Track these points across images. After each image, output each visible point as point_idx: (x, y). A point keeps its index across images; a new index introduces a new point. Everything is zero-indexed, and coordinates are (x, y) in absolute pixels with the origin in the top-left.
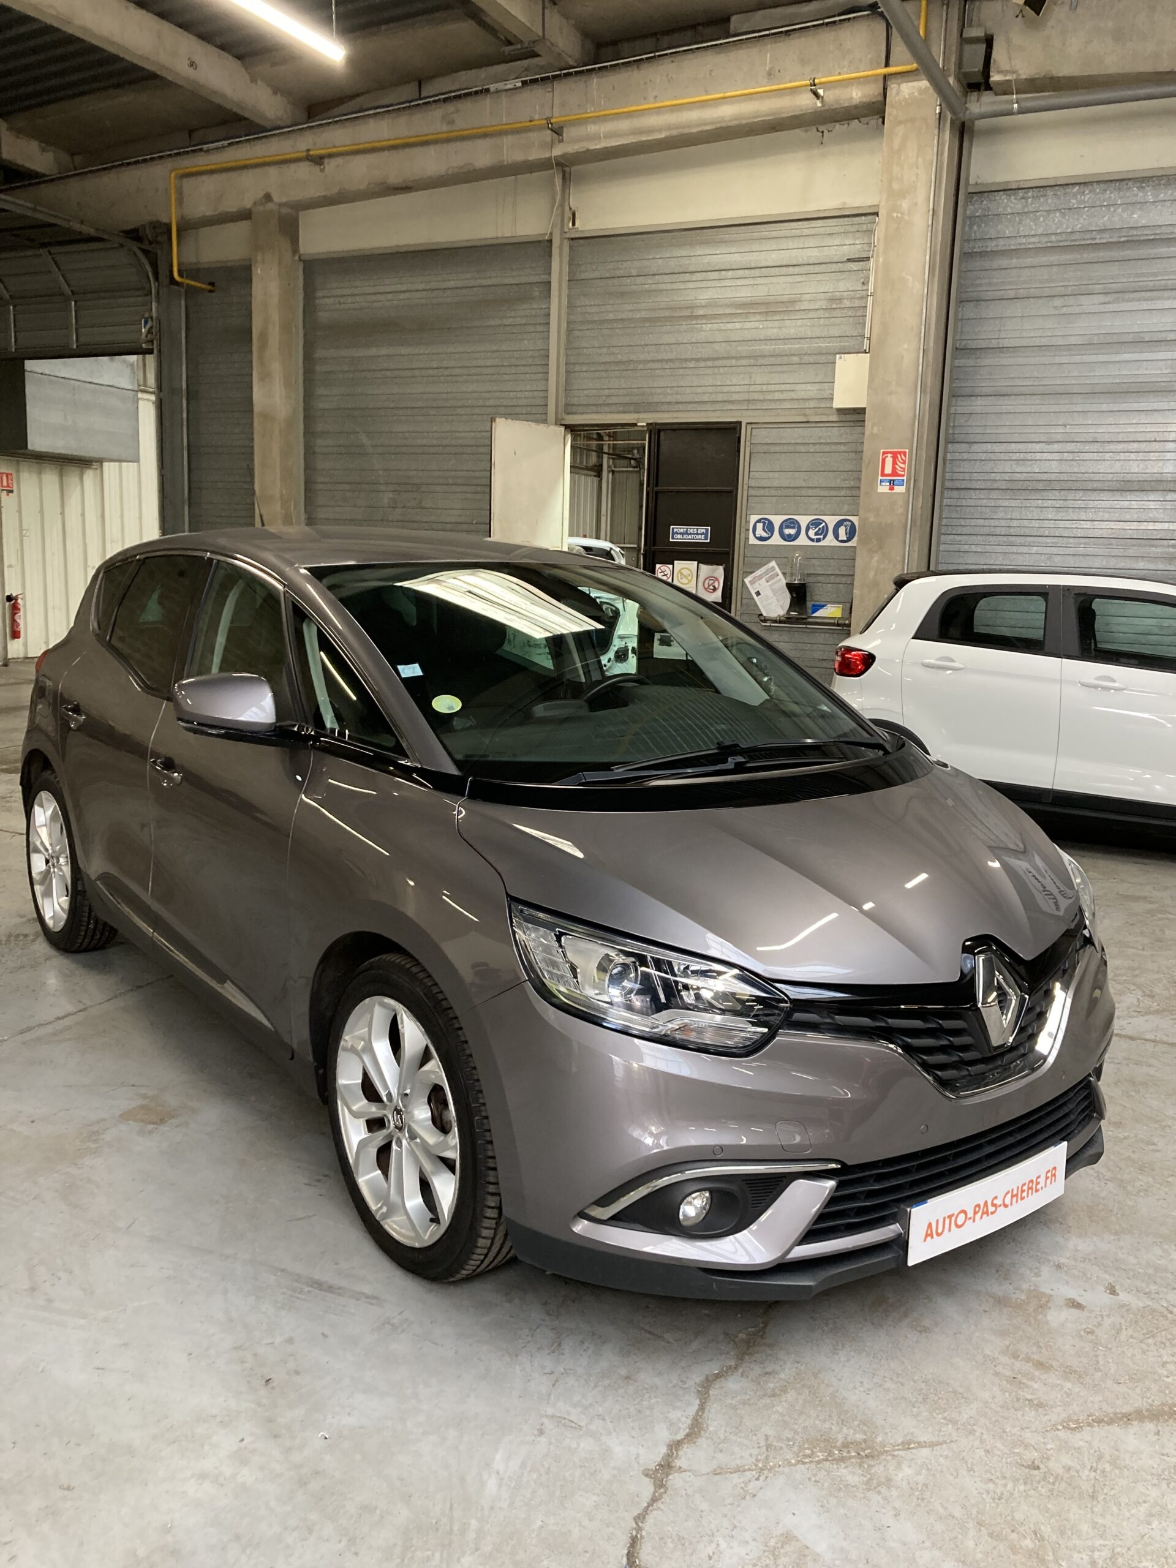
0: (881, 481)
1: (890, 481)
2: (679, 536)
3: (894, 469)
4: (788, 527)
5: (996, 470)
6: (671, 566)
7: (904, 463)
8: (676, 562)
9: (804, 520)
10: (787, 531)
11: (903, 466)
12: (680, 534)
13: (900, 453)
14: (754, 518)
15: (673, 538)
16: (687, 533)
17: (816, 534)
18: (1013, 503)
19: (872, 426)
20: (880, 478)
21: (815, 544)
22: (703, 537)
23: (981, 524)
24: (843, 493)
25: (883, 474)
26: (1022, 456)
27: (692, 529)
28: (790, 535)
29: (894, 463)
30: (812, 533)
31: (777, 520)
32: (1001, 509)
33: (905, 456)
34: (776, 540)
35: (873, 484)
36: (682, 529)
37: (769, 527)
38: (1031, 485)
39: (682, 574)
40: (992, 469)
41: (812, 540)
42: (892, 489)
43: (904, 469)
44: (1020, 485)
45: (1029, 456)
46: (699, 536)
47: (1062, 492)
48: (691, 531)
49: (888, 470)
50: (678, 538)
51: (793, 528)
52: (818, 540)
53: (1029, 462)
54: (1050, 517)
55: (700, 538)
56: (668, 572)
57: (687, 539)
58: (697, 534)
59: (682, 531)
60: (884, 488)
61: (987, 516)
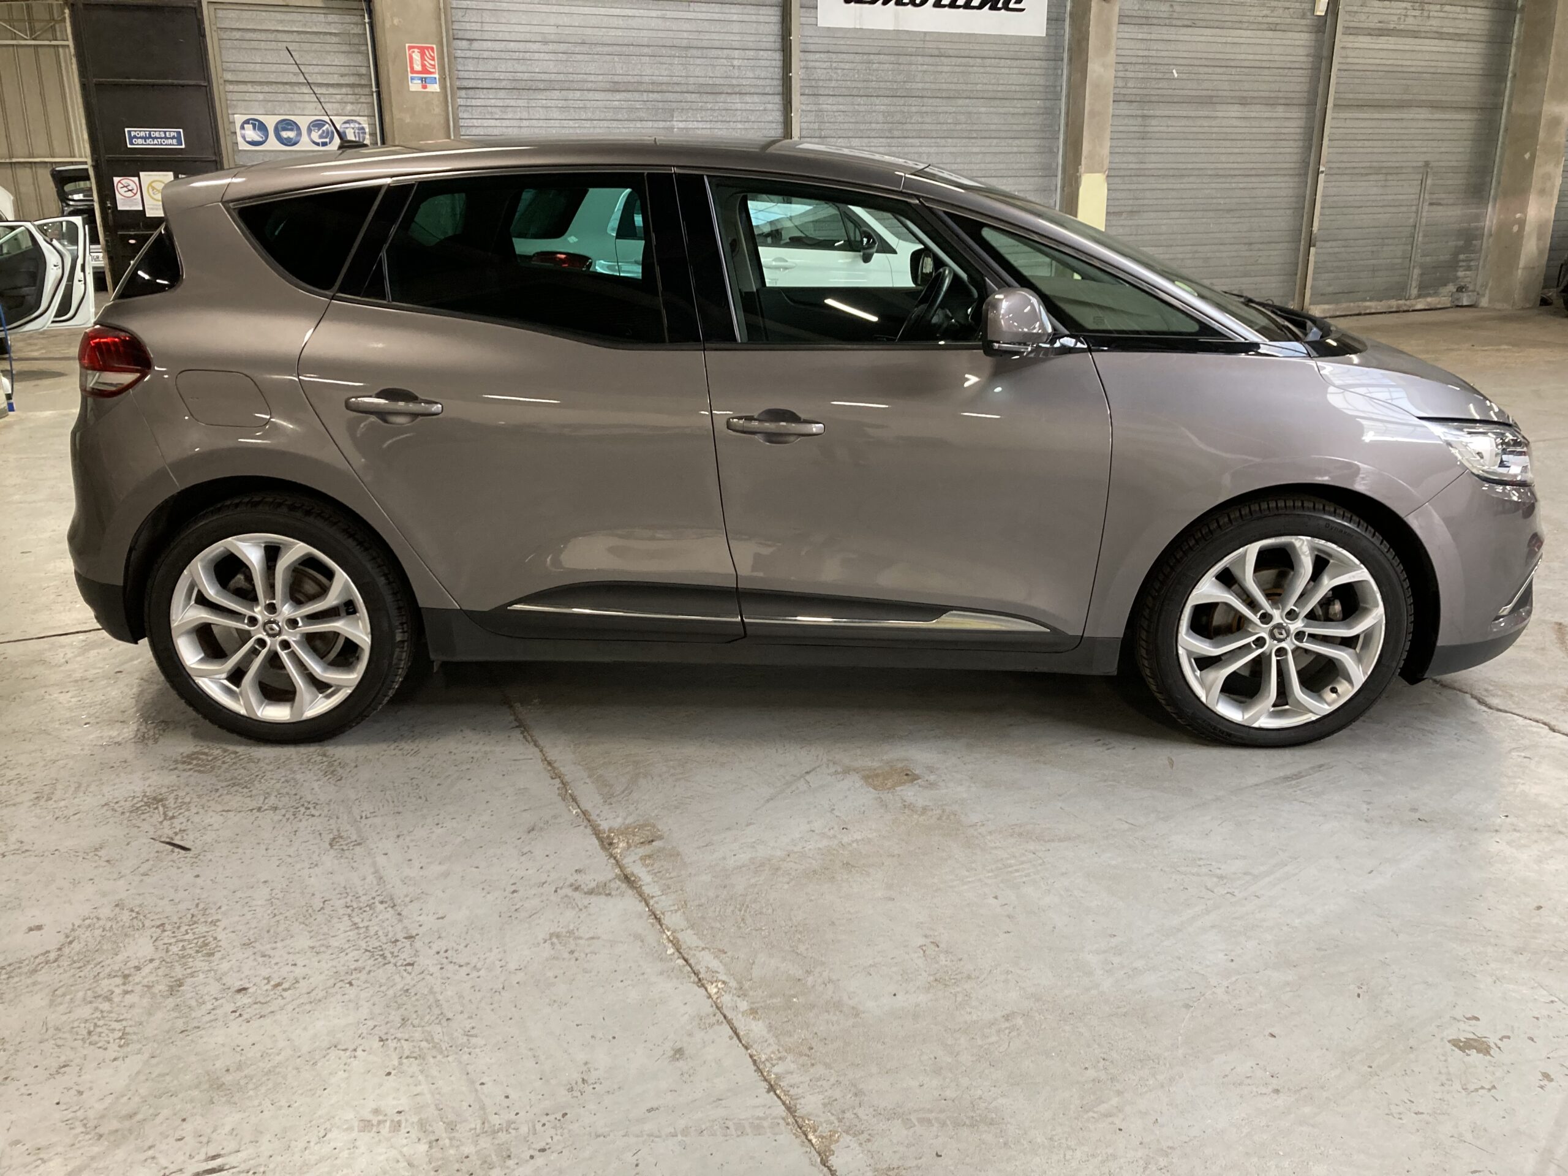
0: (412, 79)
1: (421, 79)
2: (140, 141)
3: (423, 66)
4: (285, 129)
5: (499, 70)
6: (136, 179)
7: (433, 59)
8: (141, 174)
9: (303, 122)
10: (285, 134)
11: (432, 63)
12: (139, 138)
13: (427, 48)
14: (239, 119)
15: (132, 143)
16: (150, 137)
17: (321, 137)
18: (521, 103)
19: (392, 17)
20: (410, 75)
21: (321, 148)
22: (175, 141)
23: (493, 125)
24: (344, 90)
25: (413, 71)
26: (521, 55)
27: (157, 132)
28: (289, 139)
29: (423, 59)
30: (315, 136)
31: (270, 122)
32: (510, 109)
33: (433, 52)
34: (273, 144)
35: (403, 81)
36: (142, 132)
37: (261, 127)
38: (534, 85)
39: (153, 188)
40: (496, 67)
41: (318, 144)
42: (425, 87)
43: (434, 66)
44: (523, 85)
45: (527, 55)
46: (170, 141)
47: (563, 92)
48: (157, 135)
49: (418, 67)
50: (139, 144)
51: (292, 130)
52: (324, 144)
53: (529, 62)
54: (555, 117)
55: (172, 144)
56: (132, 186)
57: (151, 144)
58: (166, 138)
59: (142, 134)
60: (415, 86)
61: (497, 117)
